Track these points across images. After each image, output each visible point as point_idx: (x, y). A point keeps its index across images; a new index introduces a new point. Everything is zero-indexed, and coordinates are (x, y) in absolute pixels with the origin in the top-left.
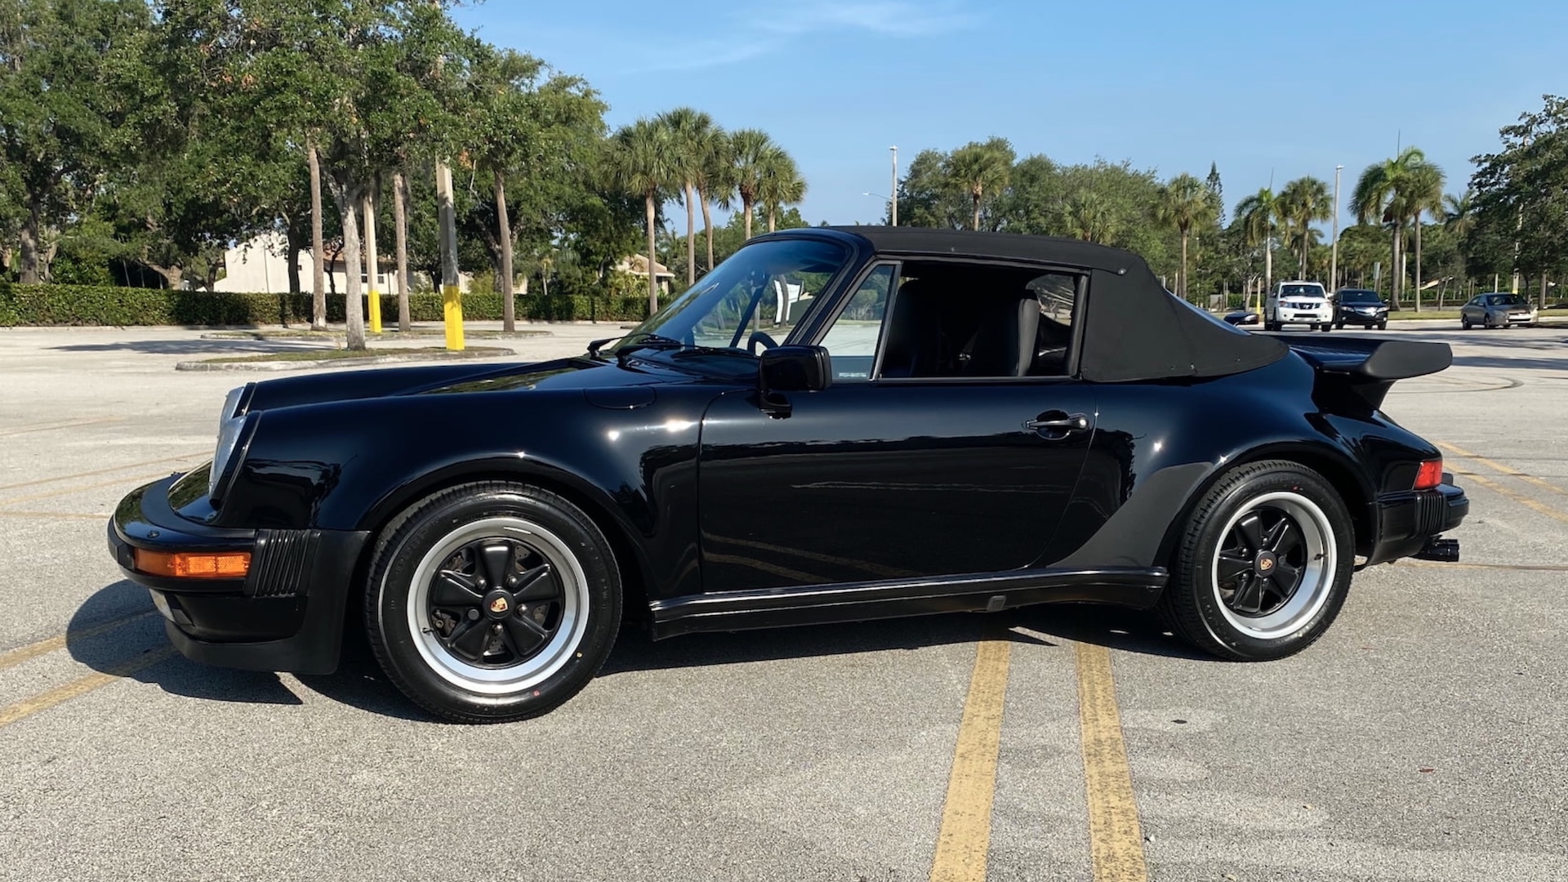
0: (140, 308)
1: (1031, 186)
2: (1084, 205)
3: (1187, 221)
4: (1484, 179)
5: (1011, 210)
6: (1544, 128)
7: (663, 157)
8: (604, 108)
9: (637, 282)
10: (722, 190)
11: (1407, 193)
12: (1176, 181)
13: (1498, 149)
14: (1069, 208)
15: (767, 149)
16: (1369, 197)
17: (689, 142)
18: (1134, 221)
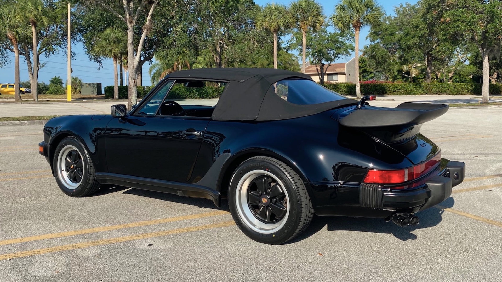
0: (461, 89)
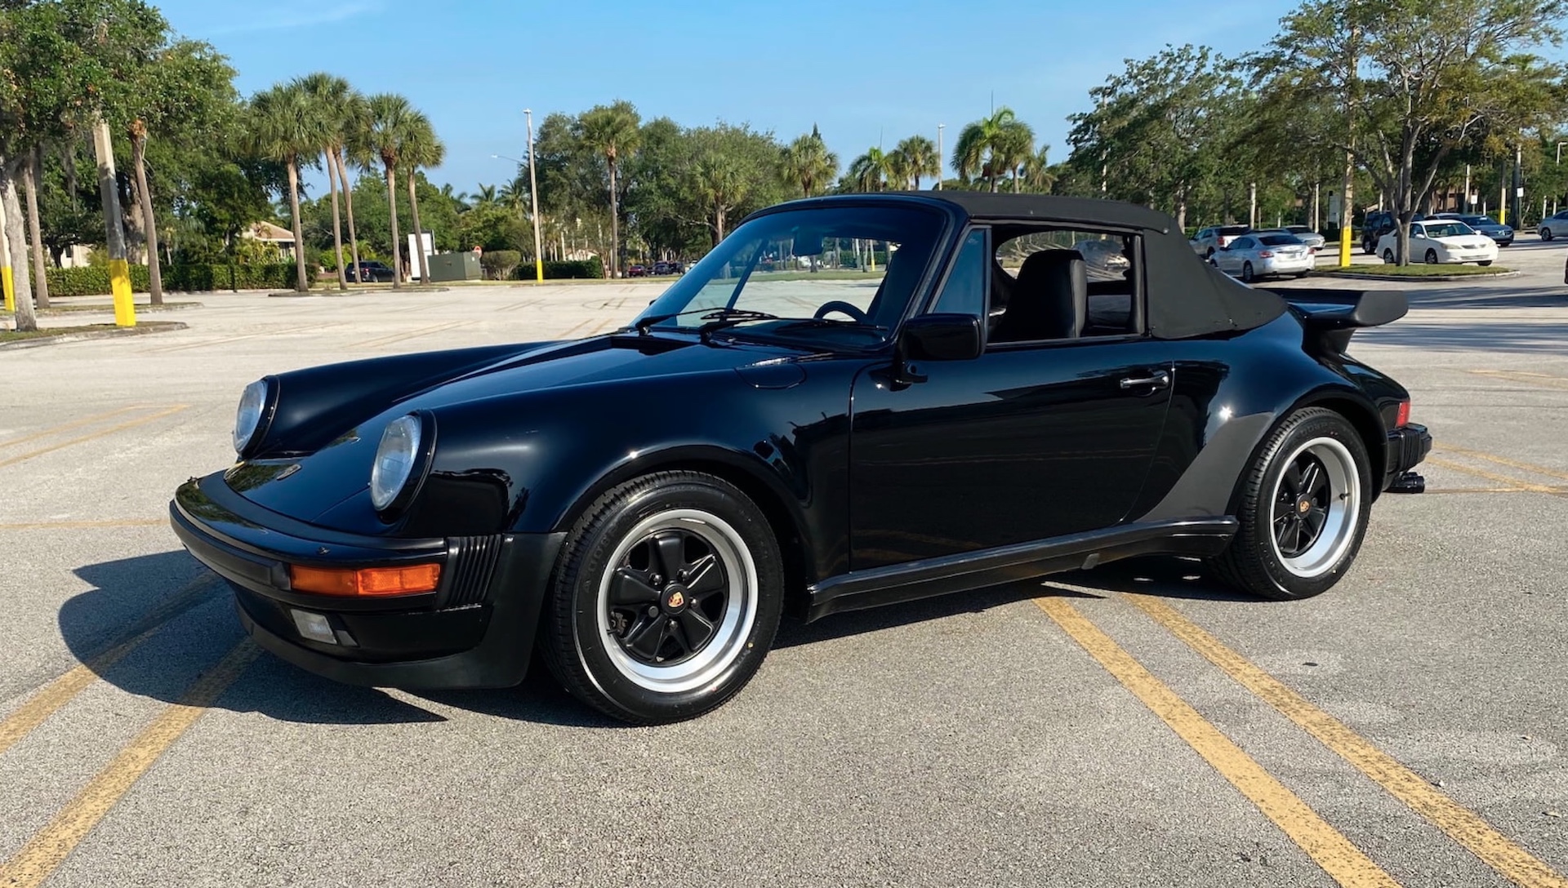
1: (658, 148)
2: (714, 166)
3: (810, 180)
4: (1080, 136)
5: (641, 172)
6: (1127, 89)
7: (303, 121)
8: (231, 73)
9: (264, 248)
10: (363, 155)
11: (1005, 150)
12: (796, 143)
13: (1090, 108)
14: (700, 169)
15: (407, 113)
16: (969, 154)
17: (329, 107)
18: (757, 181)
